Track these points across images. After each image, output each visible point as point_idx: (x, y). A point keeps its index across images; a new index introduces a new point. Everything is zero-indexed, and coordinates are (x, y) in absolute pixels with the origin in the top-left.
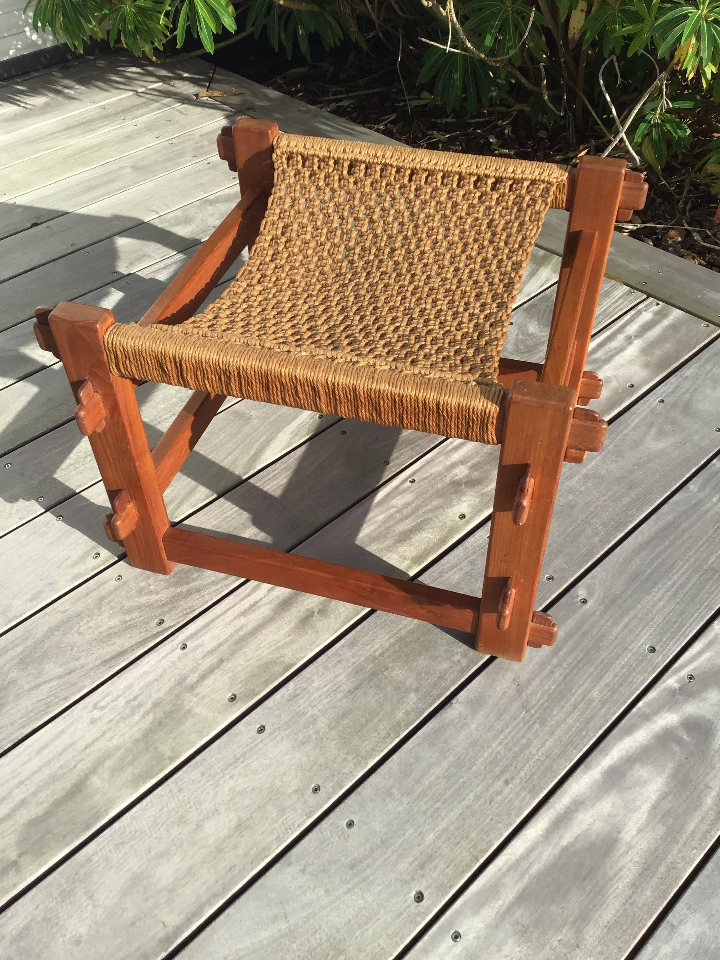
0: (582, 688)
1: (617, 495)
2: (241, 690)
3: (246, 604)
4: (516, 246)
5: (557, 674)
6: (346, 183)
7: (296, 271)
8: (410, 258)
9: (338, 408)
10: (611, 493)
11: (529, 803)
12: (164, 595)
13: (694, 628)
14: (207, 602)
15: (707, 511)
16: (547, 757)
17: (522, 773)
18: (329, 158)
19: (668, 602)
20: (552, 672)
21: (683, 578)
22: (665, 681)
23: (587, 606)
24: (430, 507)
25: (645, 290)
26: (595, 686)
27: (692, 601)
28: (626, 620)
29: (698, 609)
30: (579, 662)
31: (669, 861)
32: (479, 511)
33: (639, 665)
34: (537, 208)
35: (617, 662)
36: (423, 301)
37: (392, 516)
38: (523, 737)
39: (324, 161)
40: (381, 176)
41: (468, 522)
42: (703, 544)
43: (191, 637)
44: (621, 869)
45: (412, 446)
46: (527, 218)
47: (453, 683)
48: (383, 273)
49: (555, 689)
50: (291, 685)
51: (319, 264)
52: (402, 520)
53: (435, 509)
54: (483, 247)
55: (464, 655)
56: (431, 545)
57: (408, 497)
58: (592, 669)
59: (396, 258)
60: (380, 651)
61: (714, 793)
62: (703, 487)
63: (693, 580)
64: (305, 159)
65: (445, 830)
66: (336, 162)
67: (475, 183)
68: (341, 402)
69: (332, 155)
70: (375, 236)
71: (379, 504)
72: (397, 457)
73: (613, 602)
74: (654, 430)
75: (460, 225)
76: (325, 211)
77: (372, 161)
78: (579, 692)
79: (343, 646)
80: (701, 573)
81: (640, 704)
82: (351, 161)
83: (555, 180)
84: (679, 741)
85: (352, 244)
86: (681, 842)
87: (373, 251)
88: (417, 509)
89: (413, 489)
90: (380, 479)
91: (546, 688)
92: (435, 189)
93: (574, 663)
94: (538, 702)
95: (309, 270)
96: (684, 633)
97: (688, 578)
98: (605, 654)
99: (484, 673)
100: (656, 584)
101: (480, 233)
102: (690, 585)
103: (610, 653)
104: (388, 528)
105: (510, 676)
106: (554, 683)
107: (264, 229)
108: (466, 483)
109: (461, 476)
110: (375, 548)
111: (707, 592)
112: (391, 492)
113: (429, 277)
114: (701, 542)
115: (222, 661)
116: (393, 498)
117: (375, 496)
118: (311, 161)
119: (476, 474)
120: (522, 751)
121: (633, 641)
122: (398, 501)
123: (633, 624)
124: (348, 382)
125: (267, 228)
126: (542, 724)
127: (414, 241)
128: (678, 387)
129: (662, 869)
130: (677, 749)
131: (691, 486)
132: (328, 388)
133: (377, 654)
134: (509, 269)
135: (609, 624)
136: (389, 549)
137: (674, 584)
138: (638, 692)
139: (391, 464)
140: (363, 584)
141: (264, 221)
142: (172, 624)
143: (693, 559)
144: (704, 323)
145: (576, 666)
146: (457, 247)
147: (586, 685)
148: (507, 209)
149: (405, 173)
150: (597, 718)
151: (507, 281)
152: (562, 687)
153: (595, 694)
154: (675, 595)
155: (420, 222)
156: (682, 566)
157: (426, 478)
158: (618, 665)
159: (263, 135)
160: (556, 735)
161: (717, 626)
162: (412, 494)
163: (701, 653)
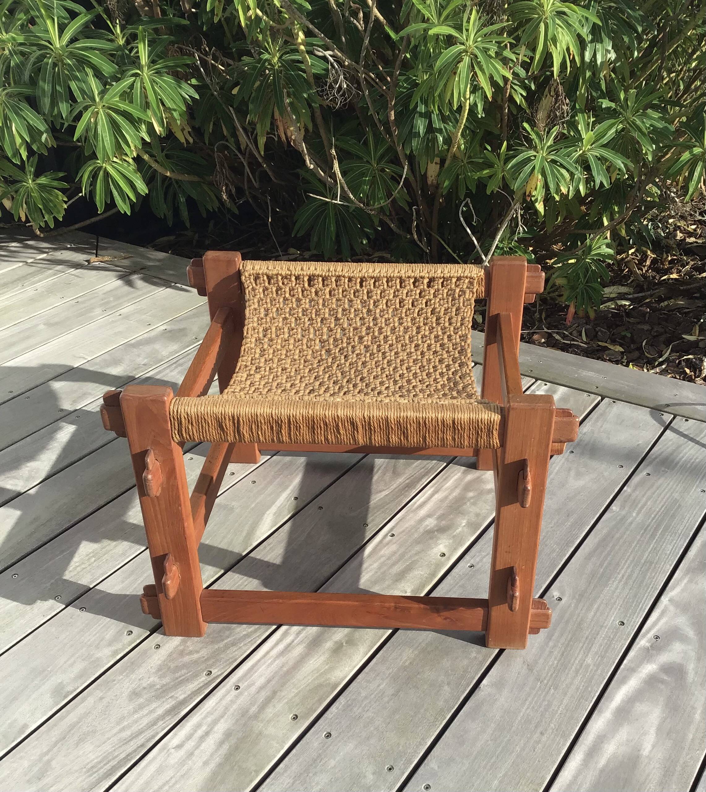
0: (578, 659)
1: (560, 522)
2: (300, 710)
3: (281, 647)
4: (459, 324)
5: (556, 653)
6: (309, 293)
7: (284, 361)
8: (377, 342)
10: (555, 521)
12: (204, 653)
13: (647, 604)
15: (631, 523)
16: (567, 710)
17: (552, 725)
18: (290, 275)
19: (624, 588)
20: (551, 652)
21: (629, 571)
22: (638, 644)
23: (563, 602)
24: (413, 552)
25: (533, 375)
26: (587, 655)
27: (640, 586)
28: (596, 606)
29: (647, 590)
30: (569, 641)
32: (455, 549)
33: (615, 635)
34: (467, 296)
35: (599, 636)
36: (399, 369)
37: (383, 564)
38: (544, 700)
39: (286, 278)
40: (336, 286)
41: (449, 558)
42: (636, 546)
43: (241, 680)
45: (383, 510)
46: (461, 304)
47: (476, 674)
48: (357, 355)
49: (558, 663)
50: (342, 699)
51: (301, 355)
52: (394, 564)
53: (419, 553)
54: (433, 328)
55: (478, 652)
56: (424, 579)
57: (393, 547)
58: (581, 645)
59: (365, 343)
60: (409, 662)
62: (622, 507)
63: (637, 572)
64: (269, 278)
65: (505, 775)
66: (297, 278)
67: (414, 283)
69: (293, 273)
70: (343, 330)
71: (369, 556)
72: (373, 520)
73: (581, 596)
74: (572, 473)
75: (410, 314)
76: (296, 316)
77: (327, 275)
78: (577, 662)
79: (376, 664)
80: (640, 566)
81: (625, 662)
82: (310, 277)
83: (475, 276)
84: (662, 681)
85: (325, 337)
86: (687, 747)
87: (345, 340)
88: (402, 556)
89: (394, 541)
90: (364, 538)
91: (551, 663)
92: (383, 291)
93: (567, 642)
94: (547, 674)
95: (295, 360)
96: (642, 607)
97: (632, 570)
98: (587, 633)
99: (498, 662)
100: (610, 578)
101: (427, 319)
102: (635, 575)
103: (591, 631)
104: (384, 572)
105: (519, 660)
106: (555, 659)
107: (247, 333)
108: (437, 531)
109: (432, 525)
110: (378, 588)
111: (649, 578)
112: (377, 546)
113: (396, 353)
114: (634, 545)
115: (275, 692)
116: (380, 550)
117: (364, 551)
118: (275, 279)
119: (443, 522)
120: (546, 710)
121: (606, 620)
122: (386, 551)
123: (601, 608)
125: (250, 332)
126: (556, 688)
127: (376, 329)
128: (581, 440)
129: (679, 769)
130: (663, 687)
131: (613, 507)
133: (407, 664)
134: (458, 340)
135: (583, 611)
136: (389, 587)
137: (623, 576)
138: (621, 655)
139: (370, 526)
141: (246, 328)
142: (219, 673)
143: (632, 557)
144: (586, 394)
145: (568, 644)
146: (412, 330)
147: (580, 656)
148: (444, 299)
149: (356, 281)
150: (596, 677)
151: (459, 349)
152: (562, 661)
153: (589, 660)
154: (626, 583)
155: (378, 316)
156: (625, 564)
157: (403, 531)
158: (599, 639)
159: (231, 263)
160: (569, 695)
161: (664, 599)
162: (395, 545)
163: (658, 620)
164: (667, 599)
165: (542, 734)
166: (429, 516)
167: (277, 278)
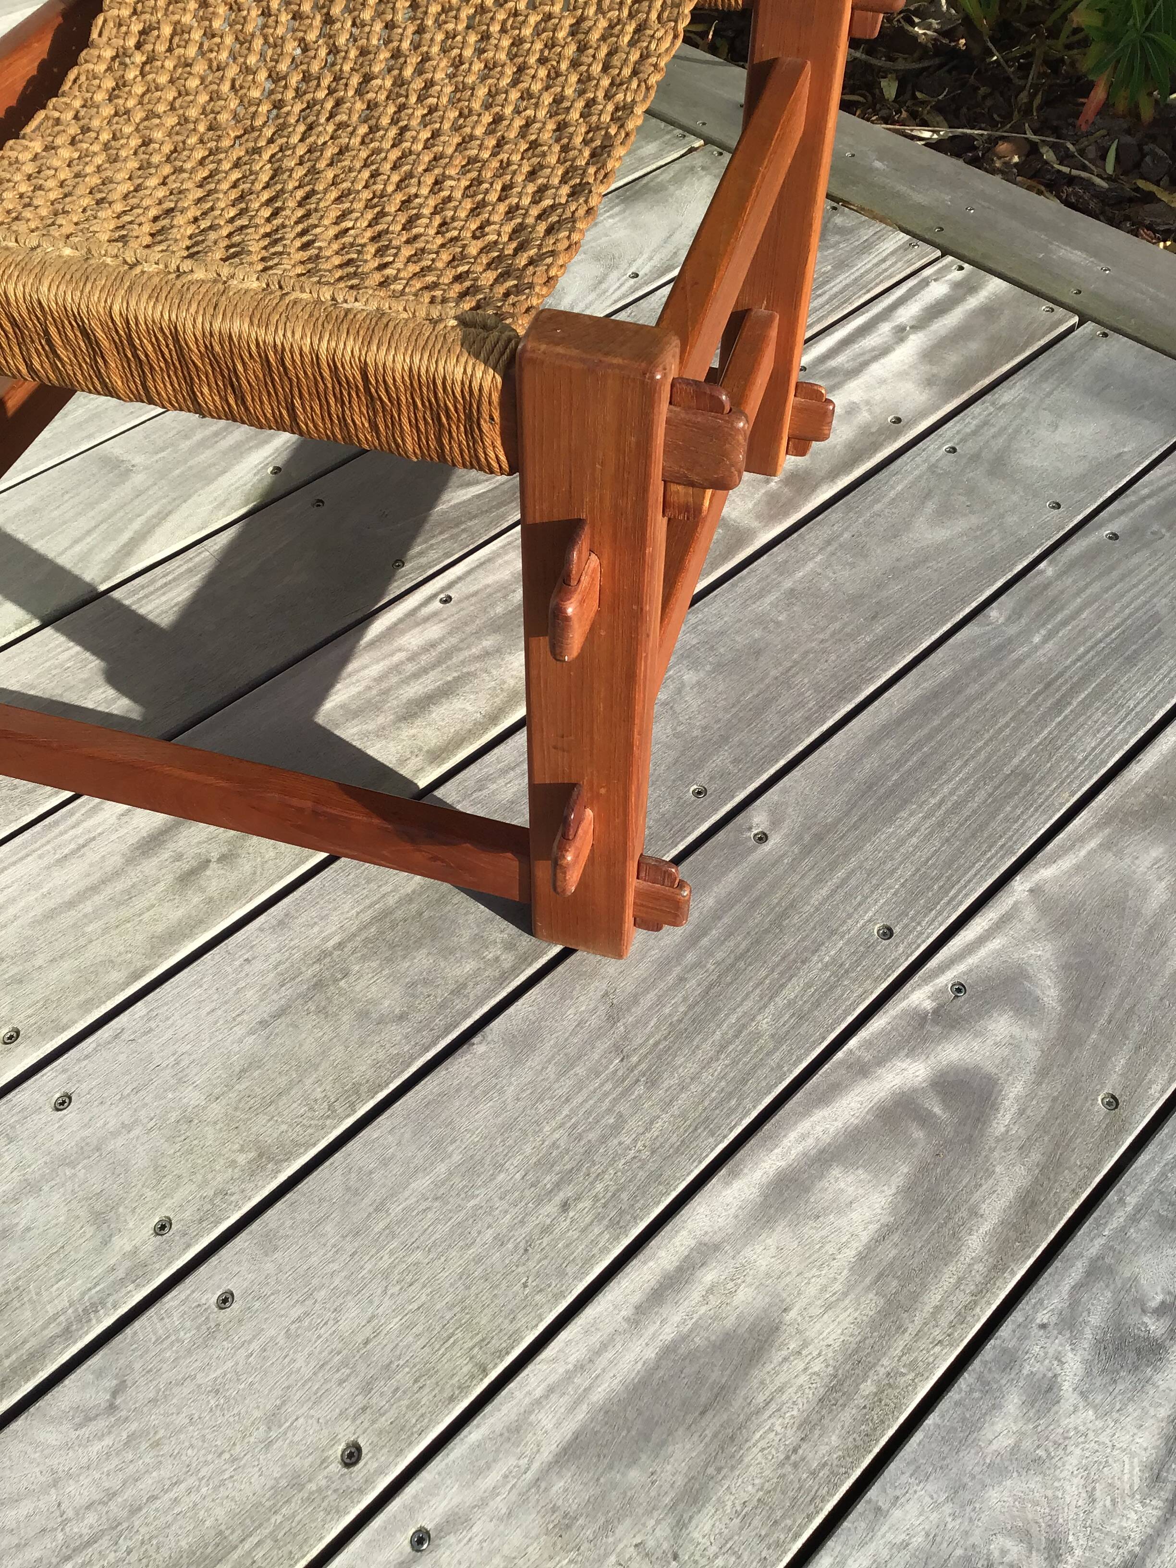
0: (740, 1011)
1: (848, 630)
2: (32, 1020)
4: (627, 72)
5: (691, 984)
7: (157, 121)
8: (401, 96)
9: (150, 384)
10: (837, 625)
11: (605, 1250)
13: (973, 890)
15: (1020, 661)
16: (653, 1152)
17: (599, 1187)
20: (682, 979)
21: (961, 792)
22: (906, 997)
23: (767, 847)
24: (474, 651)
25: (938, 240)
26: (765, 1006)
27: (973, 836)
28: (841, 874)
29: (985, 853)
30: (738, 959)
31: (882, 1371)
33: (858, 962)
35: (815, 958)
36: (414, 181)
37: (396, 668)
38: (609, 1111)
42: (1007, 725)
44: (781, 1390)
45: (455, 531)
47: (480, 1003)
48: (340, 126)
49: (686, 1014)
50: (139, 1009)
51: (208, 109)
52: (416, 676)
53: (486, 654)
54: (558, 74)
55: (510, 946)
56: (468, 726)
57: (434, 631)
58: (763, 973)
59: (371, 95)
60: (337, 939)
61: (986, 1227)
62: (1015, 615)
63: (981, 796)
65: (424, 1309)
68: (152, 368)
70: (333, 50)
71: (372, 644)
72: (421, 554)
73: (819, 838)
74: (930, 506)
75: (513, 28)
78: (733, 1019)
79: (261, 929)
80: (997, 781)
81: (853, 1043)
84: (924, 1119)
85: (283, 67)
86: (912, 1329)
87: (326, 81)
88: (448, 654)
89: (444, 615)
90: (381, 596)
91: (667, 1011)
93: (729, 961)
94: (647, 1040)
95: (186, 121)
96: (952, 899)
97: (971, 791)
98: (791, 943)
99: (544, 982)
100: (906, 802)
101: (553, 46)
102: (973, 805)
103: (803, 939)
104: (386, 692)
105: (598, 987)
106: (685, 999)
107: (100, 35)
110: (355, 730)
111: (1006, 819)
112: (401, 621)
113: (435, 134)
114: (1002, 721)
116: (403, 632)
117: (366, 628)
120: (603, 1139)
121: (850, 916)
122: (413, 639)
123: (853, 882)
124: (157, 316)
125: (106, 33)
126: (652, 1084)
127: (414, 60)
128: (985, 423)
129: (868, 1387)
130: (918, 1134)
131: (993, 613)
132: (117, 332)
133: (331, 943)
134: (606, 118)
135: (807, 882)
136: (380, 733)
137: (942, 802)
138: (850, 1019)
139: (408, 566)
140: (295, 802)
141: (100, 20)
143: (983, 755)
144: (1045, 305)
145: (732, 966)
146: (502, 73)
147: (748, 1004)
150: (761, 1072)
151: (598, 143)
152: (697, 1009)
153: (764, 1022)
154: (941, 824)
155: (429, 22)
156: (961, 768)
157: (475, 594)
158: (816, 964)
160: (675, 1110)
161: (1020, 886)
162: (442, 625)
163: (981, 941)
164: (1028, 886)
165: (565, 1206)
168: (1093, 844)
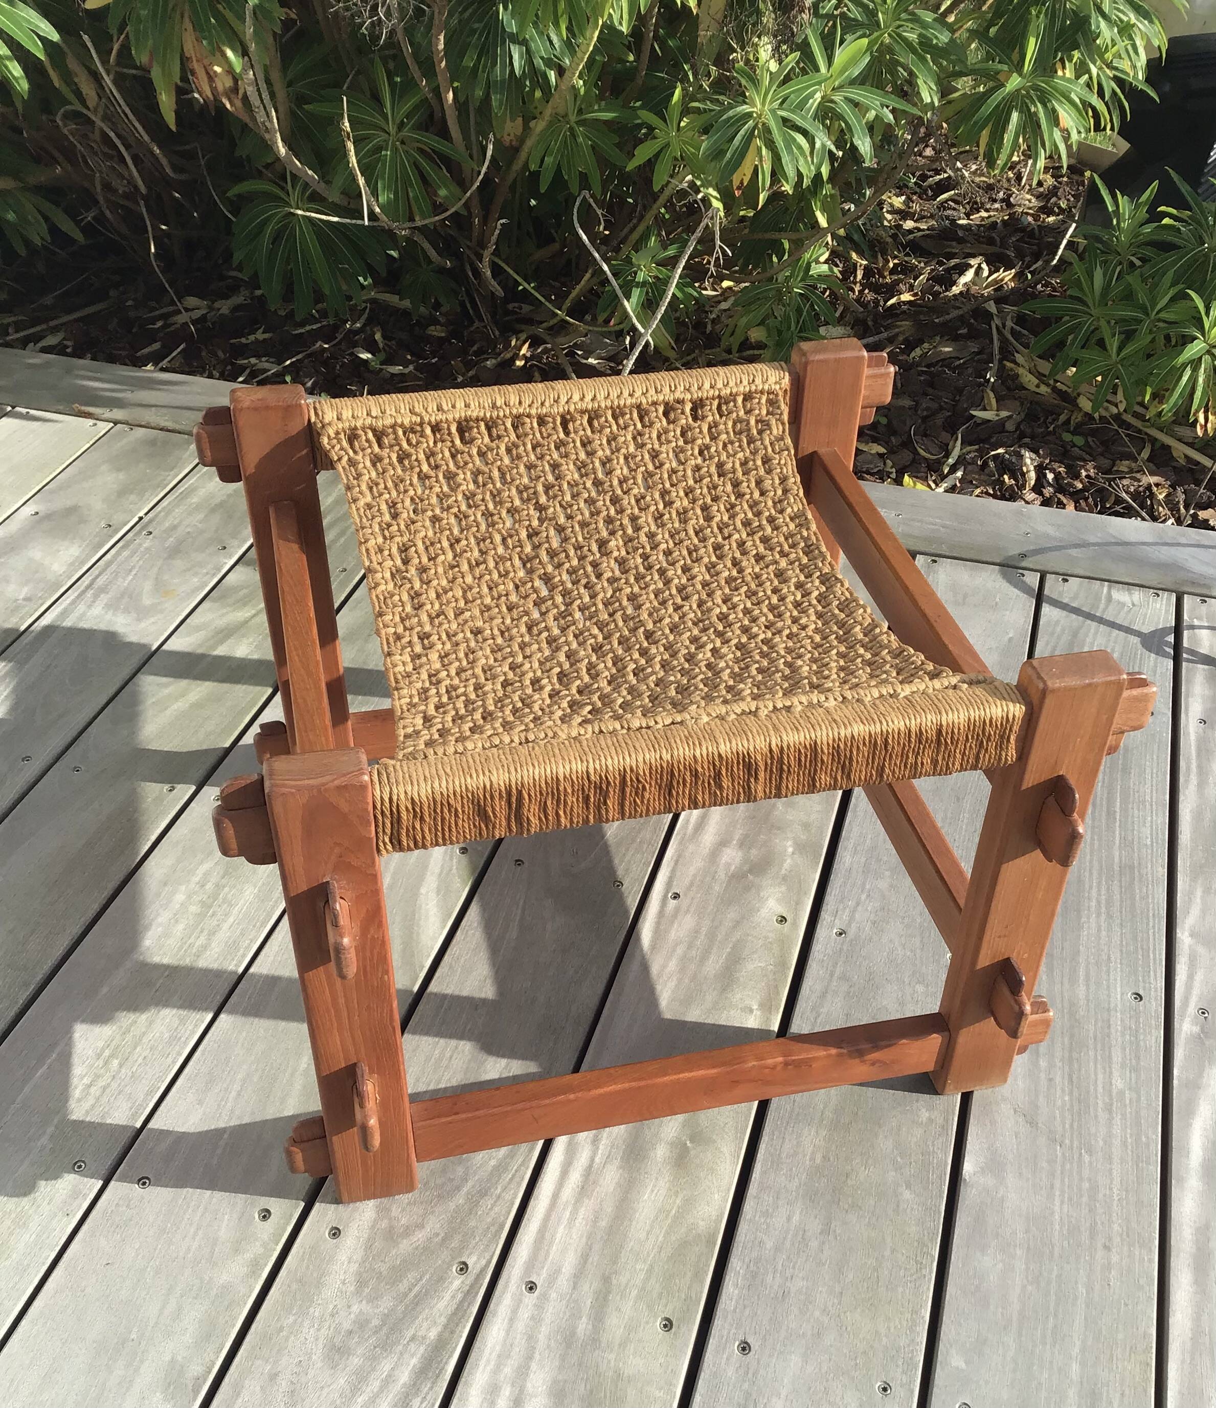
0: (1100, 1084)
2: (670, 1307)
3: (575, 1177)
4: (779, 492)
5: (1058, 1079)
6: (467, 458)
9: (783, 785)
12: (434, 1225)
13: (1160, 950)
14: (513, 1204)
16: (1127, 1191)
17: (1116, 1227)
18: (421, 424)
19: (1109, 929)
21: (1103, 892)
22: (1180, 1032)
24: (728, 924)
26: (1111, 1073)
27: (1134, 916)
28: (1082, 973)
29: (1148, 924)
32: (799, 903)
33: (1138, 1023)
34: (775, 432)
35: (1113, 1031)
36: (710, 604)
37: (686, 958)
38: (1081, 1179)
39: (413, 431)
40: (518, 437)
41: (795, 924)
43: (530, 1265)
45: (634, 846)
46: (769, 450)
48: (612, 581)
49: (1071, 1100)
50: (735, 1263)
51: (496, 594)
52: (704, 958)
53: (737, 924)
55: (930, 1108)
56: (770, 977)
57: (687, 922)
58: (1093, 1054)
60: (820, 1156)
63: (1116, 890)
64: (379, 435)
65: (1083, 1350)
66: (436, 428)
67: (666, 414)
69: (426, 419)
70: (560, 529)
71: (653, 947)
72: (626, 870)
76: (455, 510)
77: (495, 414)
78: (1100, 1089)
79: (764, 1173)
80: (1117, 877)
81: (1175, 1072)
82: (459, 423)
83: (778, 387)
85: (528, 550)
87: (572, 552)
88: (712, 934)
89: (684, 907)
90: (627, 912)
91: (1059, 1103)
92: (612, 439)
94: (1064, 1127)
95: (489, 608)
96: (1155, 960)
97: (1108, 889)
98: (1092, 1028)
100: (1079, 911)
101: (715, 488)
102: (1117, 897)
103: (1097, 1023)
104: (694, 978)
105: (1005, 1109)
106: (1063, 1092)
108: (750, 871)
109: (738, 860)
110: (698, 1012)
111: (1142, 898)
112: (658, 923)
113: (686, 569)
115: (606, 1280)
116: (668, 930)
117: (638, 939)
118: (392, 436)
119: (754, 852)
120: (1093, 1199)
121: (1109, 997)
122: (679, 933)
123: (1093, 974)
125: (374, 558)
126: (1090, 1152)
127: (626, 521)
133: (819, 1160)
134: (792, 526)
135: (1066, 987)
137: (1099, 902)
138: (1162, 1058)
139: (625, 882)
140: (770, 1062)
142: (484, 1262)
143: (1096, 864)
145: (1070, 1057)
146: (696, 516)
147: (1101, 1077)
148: (732, 443)
149: (554, 422)
150: (1144, 1113)
152: (1076, 1093)
153: (1118, 1083)
154: (1110, 916)
155: (618, 492)
156: (1091, 878)
157: (692, 884)
158: (1117, 1036)
159: (291, 410)
160: (1116, 1160)
161: (1183, 936)
162: (689, 916)
163: (1191, 977)
164: (1187, 934)
165: (1107, 1248)
166: (723, 843)
167: (395, 433)
168: (1199, 893)
